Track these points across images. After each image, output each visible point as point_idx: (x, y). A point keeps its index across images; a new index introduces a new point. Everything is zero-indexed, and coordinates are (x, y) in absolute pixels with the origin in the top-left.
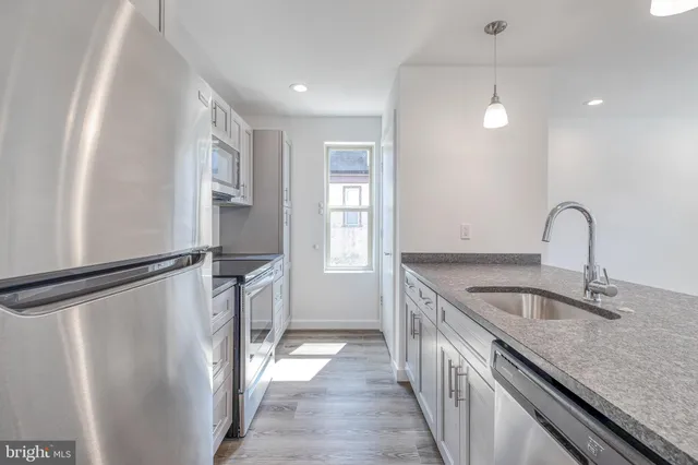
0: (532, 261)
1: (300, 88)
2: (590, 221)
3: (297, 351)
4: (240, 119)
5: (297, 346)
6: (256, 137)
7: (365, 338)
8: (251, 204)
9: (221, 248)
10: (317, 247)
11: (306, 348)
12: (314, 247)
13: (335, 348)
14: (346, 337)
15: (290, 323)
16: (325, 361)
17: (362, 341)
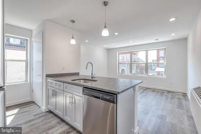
0: (77, 74)
2: (92, 65)
7: (26, 105)
13: (16, 111)
16: (13, 116)
17: (24, 107)
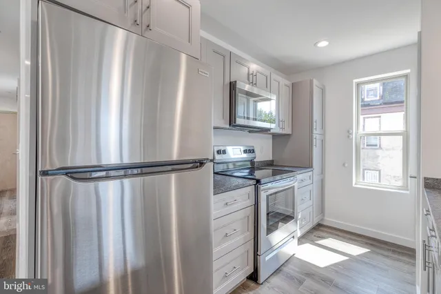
1: (323, 44)
3: (322, 242)
4: (279, 78)
5: (323, 238)
6: (294, 87)
8: (290, 132)
9: (273, 161)
10: (346, 165)
11: (330, 242)
12: (344, 165)
13: (356, 250)
14: (372, 245)
15: (322, 220)
16: (343, 258)
17: (390, 254)
